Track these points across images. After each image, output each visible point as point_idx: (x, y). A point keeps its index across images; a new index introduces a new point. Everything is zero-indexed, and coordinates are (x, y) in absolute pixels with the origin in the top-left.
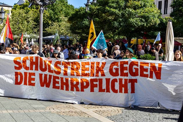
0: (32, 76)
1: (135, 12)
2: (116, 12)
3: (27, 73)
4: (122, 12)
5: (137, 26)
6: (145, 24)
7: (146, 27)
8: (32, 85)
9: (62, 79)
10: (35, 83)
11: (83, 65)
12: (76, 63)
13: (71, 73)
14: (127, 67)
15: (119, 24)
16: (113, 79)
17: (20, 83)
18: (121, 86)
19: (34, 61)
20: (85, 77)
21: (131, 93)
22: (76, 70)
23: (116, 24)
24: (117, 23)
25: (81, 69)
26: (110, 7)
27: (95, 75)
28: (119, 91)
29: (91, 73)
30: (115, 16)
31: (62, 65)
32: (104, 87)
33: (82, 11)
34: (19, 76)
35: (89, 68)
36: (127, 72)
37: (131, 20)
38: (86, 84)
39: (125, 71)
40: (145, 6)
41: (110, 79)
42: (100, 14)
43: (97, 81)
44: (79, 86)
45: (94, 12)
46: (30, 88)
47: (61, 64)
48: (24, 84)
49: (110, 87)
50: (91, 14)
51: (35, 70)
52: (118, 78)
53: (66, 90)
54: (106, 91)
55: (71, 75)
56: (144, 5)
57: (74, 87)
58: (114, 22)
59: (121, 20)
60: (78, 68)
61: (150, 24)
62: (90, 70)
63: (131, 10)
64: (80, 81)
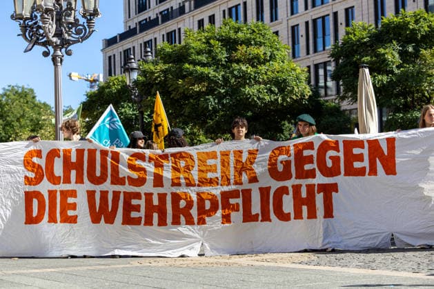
0: (69, 199)
1: (255, 72)
2: (209, 73)
3: (56, 191)
4: (223, 73)
5: (262, 103)
6: (280, 98)
7: (282, 104)
8: (70, 222)
9: (149, 196)
10: (77, 216)
11: (201, 158)
12: (184, 155)
13: (172, 179)
14: (312, 156)
15: (218, 100)
16: (278, 186)
17: (37, 220)
18: (298, 202)
19: (74, 159)
20: (208, 188)
21: (325, 217)
22: (185, 171)
23: (212, 102)
24: (214, 99)
25: (196, 168)
26: (194, 63)
27: (232, 181)
28: (292, 216)
29: (222, 177)
30: (209, 84)
31: (149, 162)
32: (256, 208)
33: (114, 84)
34: (35, 202)
35: (215, 166)
36: (312, 168)
37: (247, 90)
38: (211, 204)
39: (307, 167)
40: (272, 57)
41: (269, 188)
42: (170, 82)
43: (238, 197)
44: (194, 212)
45: (156, 79)
46: (64, 228)
47: (147, 159)
48: (49, 222)
49: (272, 207)
50: (149, 83)
51: (76, 183)
52: (289, 184)
53: (159, 225)
54: (260, 218)
55: (174, 184)
56: (270, 57)
57: (181, 216)
58: (207, 97)
59: (223, 91)
60: (190, 167)
61: (291, 98)
62: (219, 171)
63: (244, 68)
64: (195, 198)
